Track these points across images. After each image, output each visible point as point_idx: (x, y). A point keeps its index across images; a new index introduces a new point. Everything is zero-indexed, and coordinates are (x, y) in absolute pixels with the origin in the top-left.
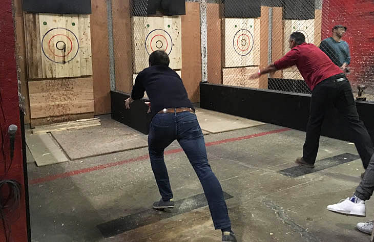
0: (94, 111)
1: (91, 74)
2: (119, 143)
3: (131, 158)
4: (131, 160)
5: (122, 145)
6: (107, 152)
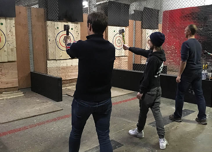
0: (18, 86)
1: (16, 60)
2: (38, 108)
3: (47, 120)
4: (48, 121)
5: (40, 111)
6: (29, 116)
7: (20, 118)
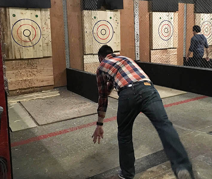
6: (68, 118)
7: (59, 120)
